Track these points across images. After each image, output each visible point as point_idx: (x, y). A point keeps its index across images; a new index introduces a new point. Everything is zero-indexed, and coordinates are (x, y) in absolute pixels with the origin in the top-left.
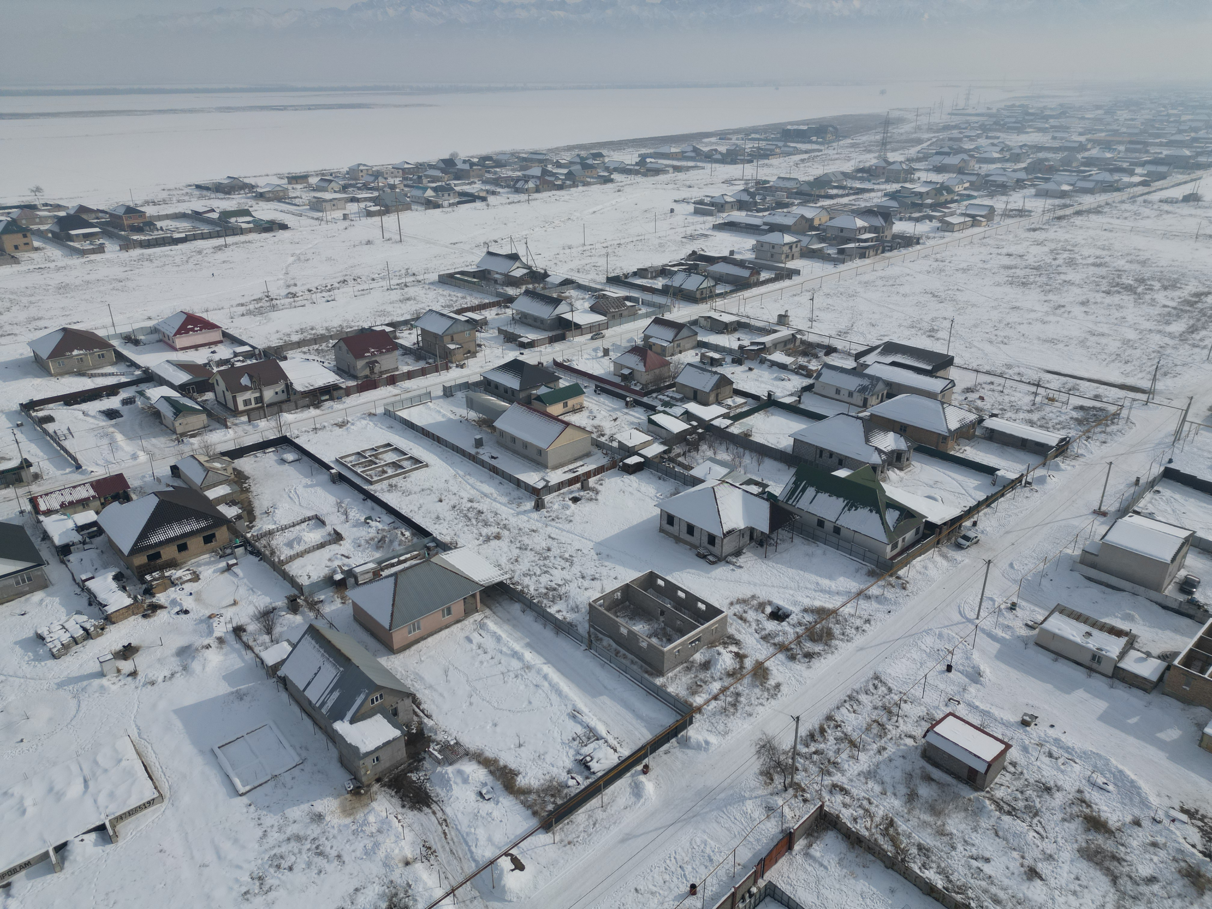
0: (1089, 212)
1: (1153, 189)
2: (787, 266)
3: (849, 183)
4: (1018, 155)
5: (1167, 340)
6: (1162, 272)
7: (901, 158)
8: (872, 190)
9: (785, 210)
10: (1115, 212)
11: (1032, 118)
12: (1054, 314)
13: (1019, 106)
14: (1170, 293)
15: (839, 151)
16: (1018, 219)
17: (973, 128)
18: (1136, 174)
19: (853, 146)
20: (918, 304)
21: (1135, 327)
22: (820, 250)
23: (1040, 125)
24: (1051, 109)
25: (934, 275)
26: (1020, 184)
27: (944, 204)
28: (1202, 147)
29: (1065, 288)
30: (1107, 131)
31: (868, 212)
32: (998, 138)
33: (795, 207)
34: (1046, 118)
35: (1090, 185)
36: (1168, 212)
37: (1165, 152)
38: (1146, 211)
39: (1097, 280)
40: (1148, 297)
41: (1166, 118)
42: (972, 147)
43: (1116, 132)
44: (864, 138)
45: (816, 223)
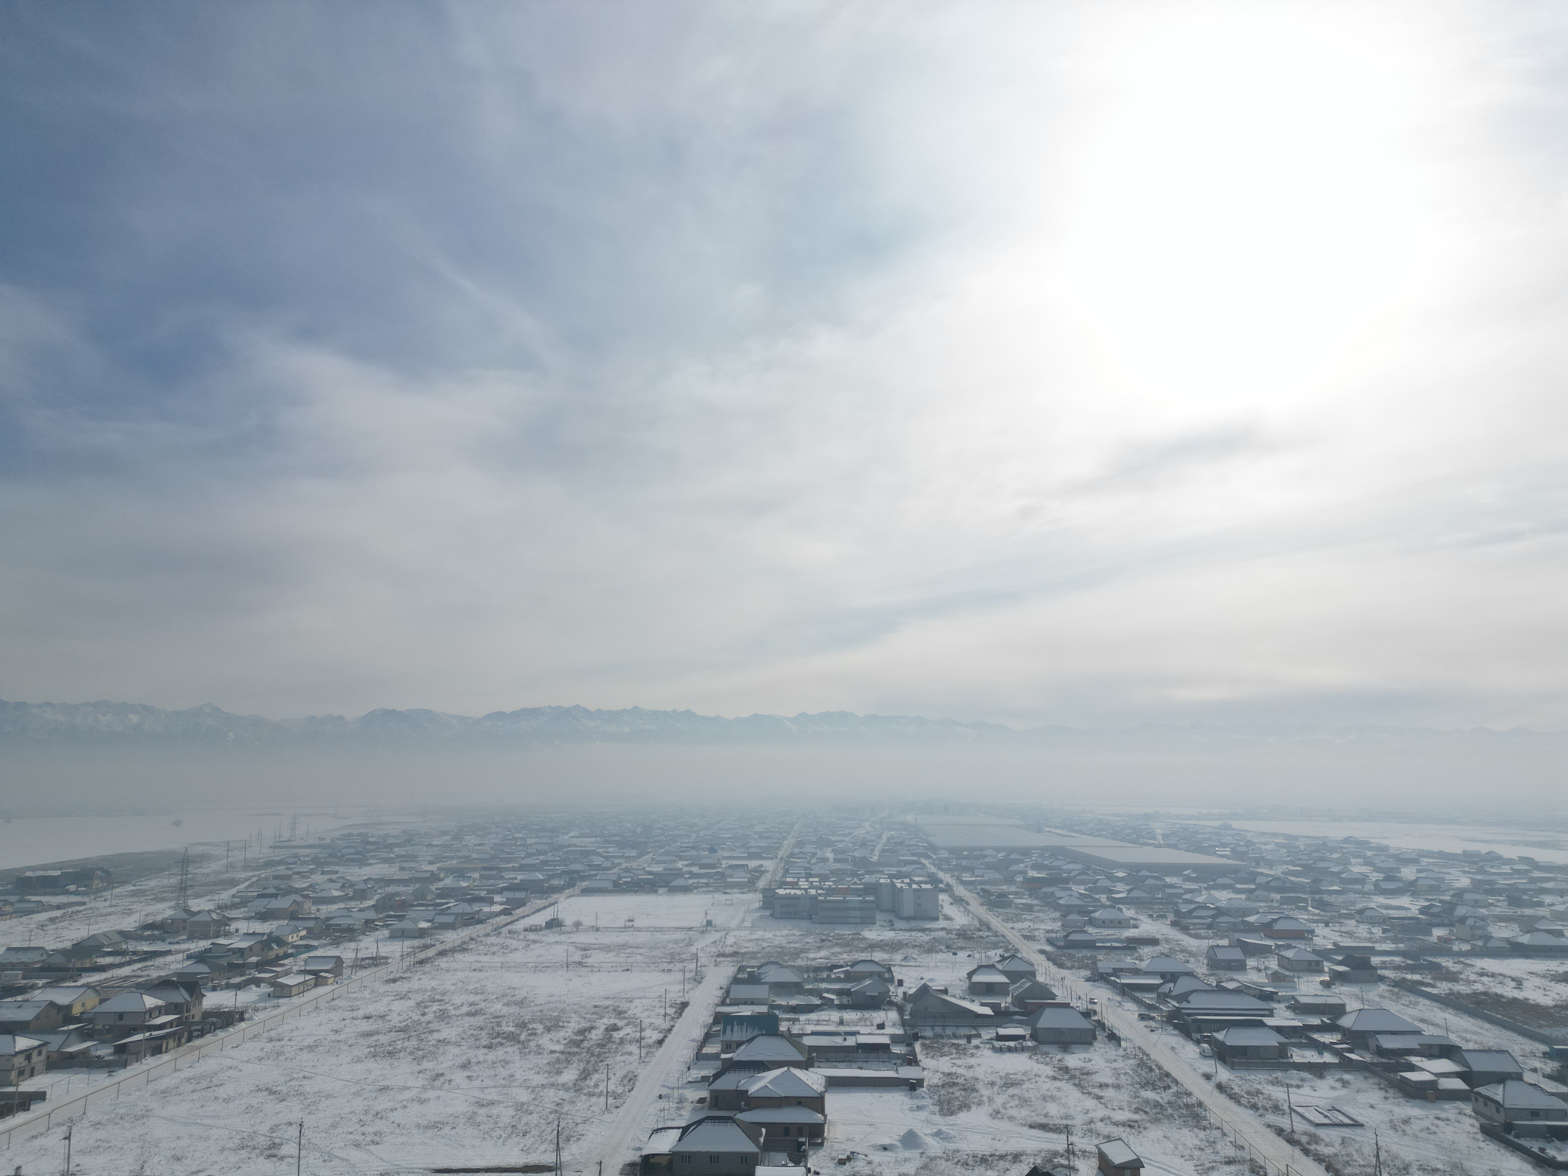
0: (454, 950)
1: (515, 917)
2: (21, 1089)
3: (132, 946)
4: (363, 891)
5: (562, 1094)
6: (541, 1011)
7: (209, 906)
8: (168, 953)
9: (19, 998)
10: (481, 948)
11: (374, 847)
12: (433, 1088)
13: (358, 835)
14: (553, 1035)
15: (114, 902)
16: (374, 970)
17: (304, 863)
18: (496, 903)
19: (134, 894)
20: (247, 1111)
21: (526, 1085)
22: (84, 1052)
23: (384, 855)
24: (394, 837)
25: (269, 1062)
26: (369, 926)
27: (275, 961)
28: (552, 870)
29: (441, 1051)
30: (457, 858)
31: (162, 985)
32: (337, 872)
33: (38, 992)
34: (390, 847)
35: (450, 919)
36: (534, 942)
37: (519, 877)
38: (514, 943)
39: (475, 1032)
40: (532, 1044)
41: (514, 842)
42: (305, 885)
43: (467, 859)
44: (153, 883)
45: (76, 1011)
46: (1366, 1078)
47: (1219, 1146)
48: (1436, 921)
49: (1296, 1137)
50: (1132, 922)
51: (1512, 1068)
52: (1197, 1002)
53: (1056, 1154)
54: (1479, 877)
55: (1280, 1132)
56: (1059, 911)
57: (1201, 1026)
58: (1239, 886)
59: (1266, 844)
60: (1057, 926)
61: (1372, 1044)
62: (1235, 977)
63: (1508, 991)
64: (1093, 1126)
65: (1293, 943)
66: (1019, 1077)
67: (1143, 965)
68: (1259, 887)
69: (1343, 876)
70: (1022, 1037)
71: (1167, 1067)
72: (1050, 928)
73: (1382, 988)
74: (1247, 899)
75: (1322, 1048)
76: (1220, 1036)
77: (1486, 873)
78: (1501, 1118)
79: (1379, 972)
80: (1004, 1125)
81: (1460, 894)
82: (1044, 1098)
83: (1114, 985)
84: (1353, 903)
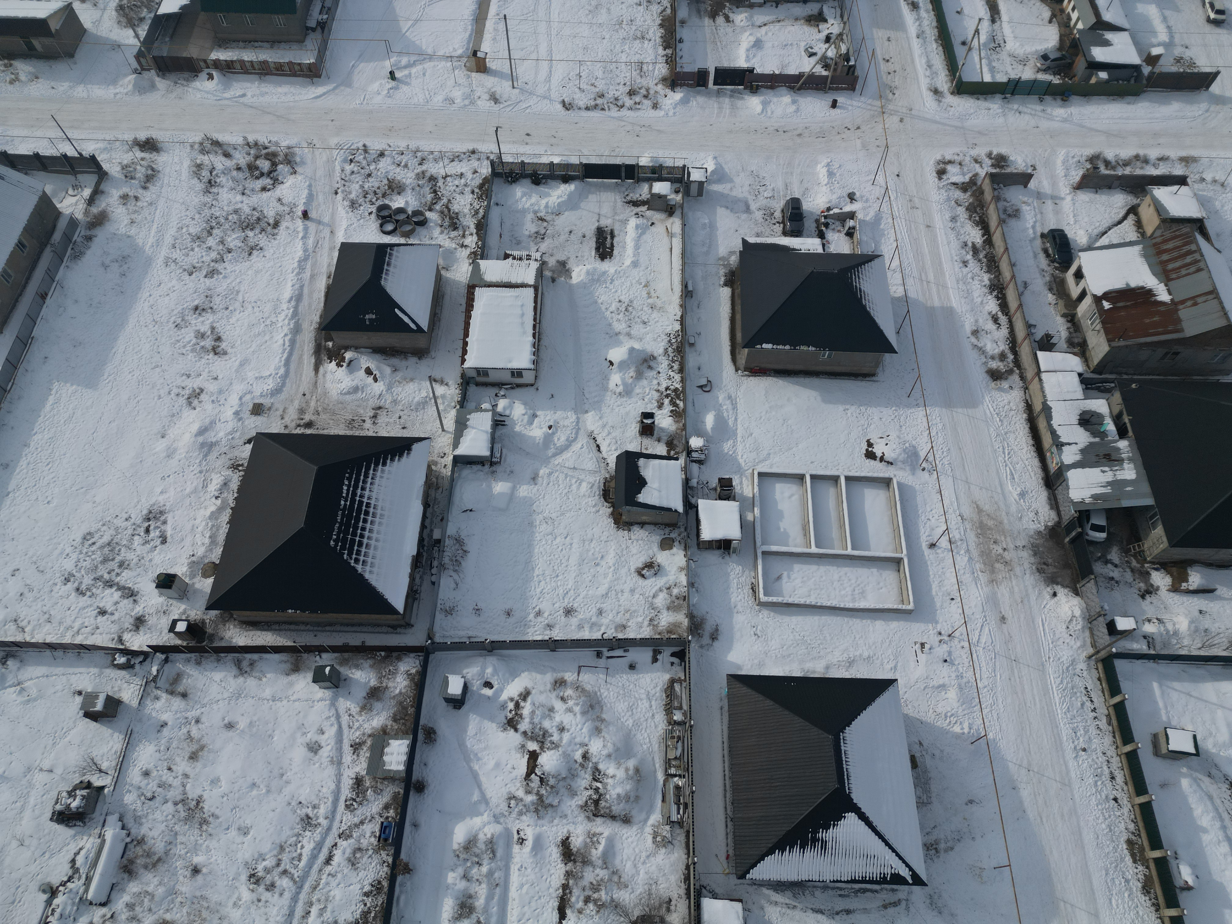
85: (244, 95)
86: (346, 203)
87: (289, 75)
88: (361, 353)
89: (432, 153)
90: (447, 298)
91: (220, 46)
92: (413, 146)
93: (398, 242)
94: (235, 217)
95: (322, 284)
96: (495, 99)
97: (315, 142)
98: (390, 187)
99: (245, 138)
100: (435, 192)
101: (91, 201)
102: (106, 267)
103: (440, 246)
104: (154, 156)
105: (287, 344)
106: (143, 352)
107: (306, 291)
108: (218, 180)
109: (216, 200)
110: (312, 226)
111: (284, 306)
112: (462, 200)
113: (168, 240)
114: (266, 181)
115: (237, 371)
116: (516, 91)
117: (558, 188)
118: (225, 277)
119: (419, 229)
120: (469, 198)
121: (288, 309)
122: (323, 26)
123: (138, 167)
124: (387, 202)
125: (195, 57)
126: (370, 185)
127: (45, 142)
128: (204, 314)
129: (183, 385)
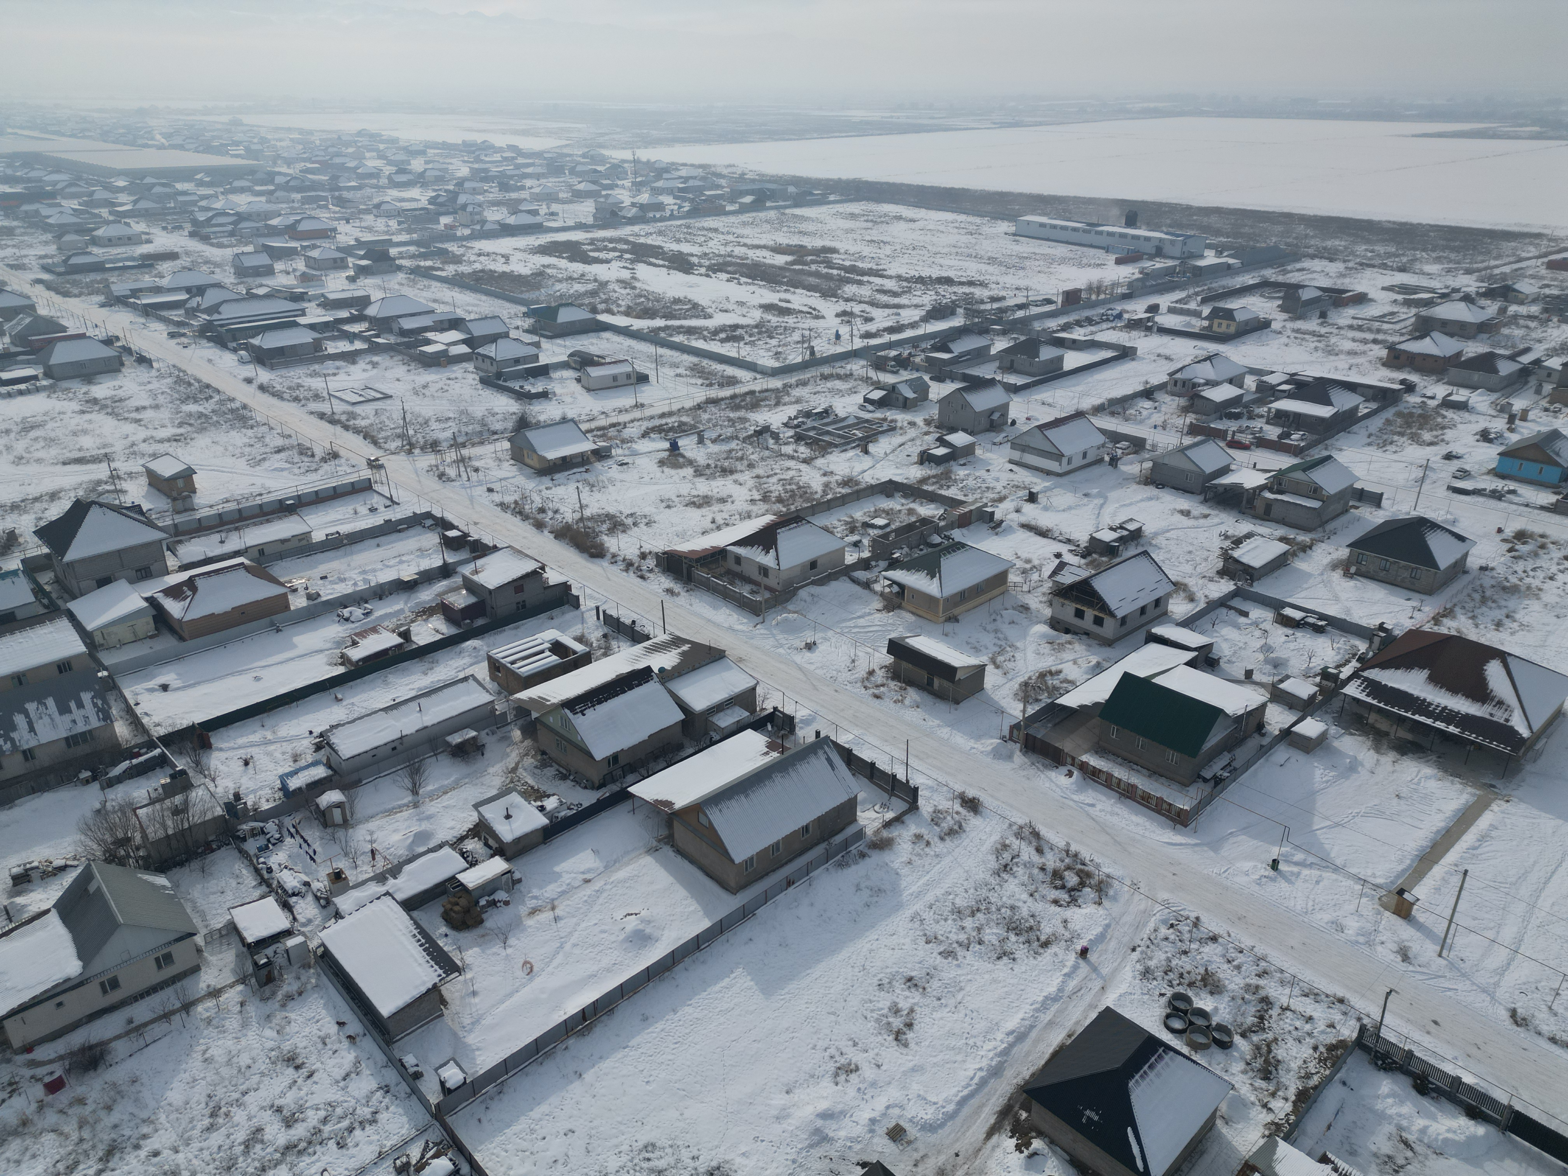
46: (392, 357)
47: (267, 440)
48: (443, 209)
49: (337, 417)
50: (144, 237)
51: (501, 329)
52: (228, 312)
53: (99, 482)
54: (476, 166)
55: (322, 416)
56: (50, 232)
57: (235, 334)
58: (258, 188)
59: (281, 140)
60: (52, 249)
61: (395, 327)
62: (264, 282)
63: (499, 267)
64: (135, 448)
65: (318, 242)
66: (39, 419)
67: (165, 282)
68: (279, 187)
69: (359, 171)
70: (35, 378)
71: (206, 379)
72: (43, 253)
73: (401, 276)
74: (268, 202)
75: (351, 337)
76: (256, 341)
77: (482, 161)
78: (494, 369)
79: (397, 262)
80: (32, 469)
81: (460, 183)
82: (75, 434)
83: (134, 307)
84: (370, 198)
85: (1093, 805)
86: (1139, 967)
87: (1153, 810)
88: (1054, 1152)
89: (1282, 971)
90: (1207, 1159)
91: (1097, 753)
92: (1260, 950)
93: (1178, 1048)
94: (1009, 912)
95: (1056, 1039)
96: (1405, 955)
97: (1141, 885)
98: (1203, 979)
99: (1068, 844)
100: (1262, 1018)
101: (888, 825)
102: (858, 888)
103: (1233, 1087)
104: (970, 815)
105: (976, 1080)
106: (832, 991)
107: (1033, 1034)
108: (1015, 869)
109: (1001, 886)
110: (1084, 968)
111: (1000, 1036)
112: (1295, 1050)
113: (930, 897)
114: (1064, 896)
115: (905, 1073)
116: (1442, 962)
117: (1457, 1118)
118: (958, 966)
119: (1214, 1049)
120: (1306, 1052)
121: (1002, 1041)
122: (1218, 782)
123: (949, 818)
124: (1190, 993)
125: (1066, 750)
126: (1180, 963)
127: (887, 758)
128: (913, 990)
129: (844, 1051)
